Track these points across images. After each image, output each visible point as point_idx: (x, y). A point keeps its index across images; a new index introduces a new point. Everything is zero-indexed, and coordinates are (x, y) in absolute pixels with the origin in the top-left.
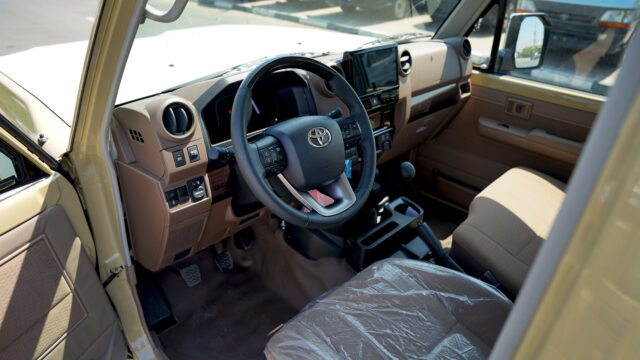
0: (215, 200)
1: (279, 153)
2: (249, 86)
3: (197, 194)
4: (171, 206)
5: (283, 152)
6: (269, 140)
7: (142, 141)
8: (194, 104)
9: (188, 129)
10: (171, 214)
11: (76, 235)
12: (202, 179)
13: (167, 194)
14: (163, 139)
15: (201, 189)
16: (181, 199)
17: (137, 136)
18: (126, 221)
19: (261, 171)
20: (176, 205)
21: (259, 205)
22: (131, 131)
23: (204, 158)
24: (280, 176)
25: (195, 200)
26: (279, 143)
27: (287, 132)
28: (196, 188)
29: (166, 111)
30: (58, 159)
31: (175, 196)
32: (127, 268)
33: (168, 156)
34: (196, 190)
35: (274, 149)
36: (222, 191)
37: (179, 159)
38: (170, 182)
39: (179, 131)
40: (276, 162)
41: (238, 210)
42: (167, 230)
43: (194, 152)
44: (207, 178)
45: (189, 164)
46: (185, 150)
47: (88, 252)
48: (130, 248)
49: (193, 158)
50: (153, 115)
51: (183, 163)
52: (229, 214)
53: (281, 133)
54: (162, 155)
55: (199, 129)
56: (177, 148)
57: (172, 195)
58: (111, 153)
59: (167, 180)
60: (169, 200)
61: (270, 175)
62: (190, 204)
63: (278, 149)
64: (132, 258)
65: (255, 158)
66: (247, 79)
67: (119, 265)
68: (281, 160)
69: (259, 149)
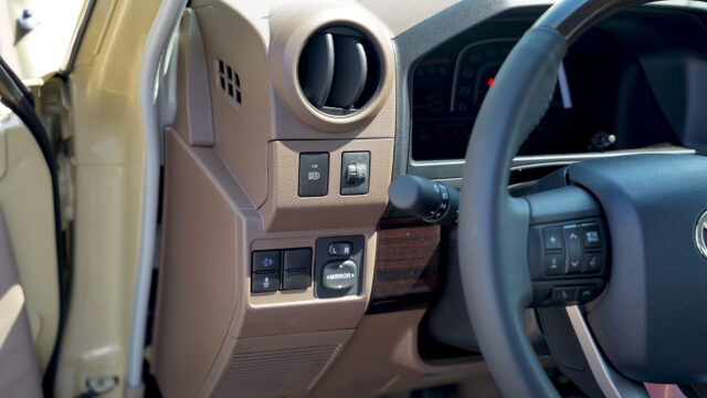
0: (377, 306)
1: (592, 249)
2: (564, 27)
3: (333, 278)
4: (257, 290)
5: (605, 250)
6: (570, 201)
7: (239, 100)
8: (399, 39)
9: (360, 103)
10: (250, 312)
11: (16, 278)
12: (357, 244)
13: (255, 255)
14: (286, 111)
15: (348, 269)
16: (287, 280)
17: (231, 81)
18: (155, 274)
19: (519, 285)
20: (271, 290)
21: (472, 353)
22: (221, 64)
23: (379, 190)
24: (574, 311)
25: (324, 291)
26: (599, 217)
27: (633, 193)
28: (336, 261)
29: (316, 38)
30: (27, 83)
31: (275, 268)
32: (127, 384)
33: (287, 161)
34: (335, 269)
35: (581, 232)
36: (403, 287)
37: (313, 176)
38: (272, 229)
39: (334, 101)
40: (573, 273)
41: (430, 348)
42: (231, 344)
43: (359, 169)
44: (372, 243)
45: (334, 196)
46: (335, 157)
47: (35, 332)
48: (148, 340)
49: (351, 182)
50: (279, 40)
51: (320, 188)
52: (406, 348)
53: (615, 191)
54: (271, 154)
55: (390, 109)
56: (315, 147)
57: (268, 262)
58: (158, 107)
59: (266, 220)
60: (256, 273)
61: (544, 302)
62: (307, 298)
63: (592, 237)
64: (146, 365)
65: (514, 242)
66: (562, 9)
67: (110, 372)
68: (591, 273)
69: (533, 222)
